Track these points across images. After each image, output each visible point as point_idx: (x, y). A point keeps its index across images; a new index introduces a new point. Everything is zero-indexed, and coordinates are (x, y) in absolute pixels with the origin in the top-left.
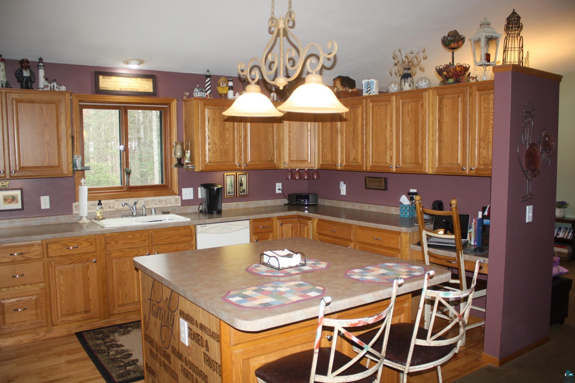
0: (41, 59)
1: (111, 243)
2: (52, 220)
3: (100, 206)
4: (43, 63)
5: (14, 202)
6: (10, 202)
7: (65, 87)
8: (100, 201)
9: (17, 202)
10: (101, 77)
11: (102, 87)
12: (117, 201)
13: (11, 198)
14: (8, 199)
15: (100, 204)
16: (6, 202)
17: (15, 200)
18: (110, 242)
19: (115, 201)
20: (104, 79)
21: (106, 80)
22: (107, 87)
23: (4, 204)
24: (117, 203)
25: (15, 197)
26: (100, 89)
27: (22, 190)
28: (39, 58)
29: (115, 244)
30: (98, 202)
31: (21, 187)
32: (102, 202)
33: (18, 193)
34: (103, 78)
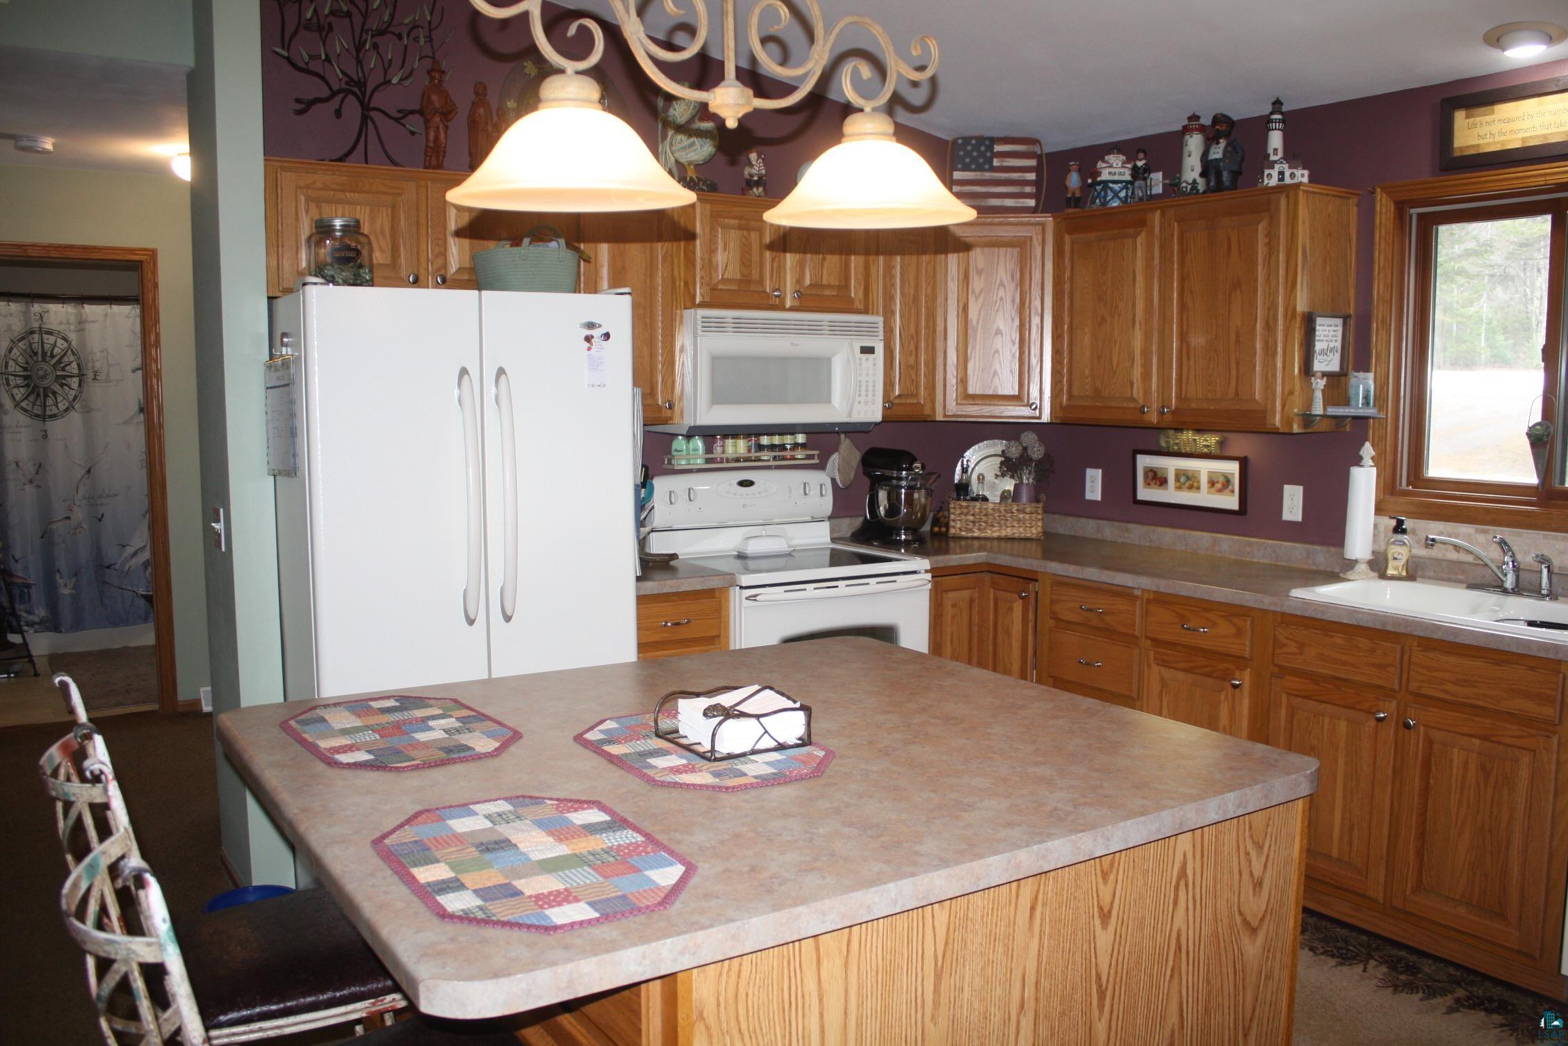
0: (1277, 103)
1: (1284, 645)
2: (1295, 552)
3: (1399, 537)
4: (1282, 113)
5: (1227, 491)
6: (1220, 491)
7: (1306, 172)
8: (1400, 523)
9: (1233, 491)
10: (1460, 117)
11: (1461, 149)
12: (1484, 532)
13: (1221, 479)
14: (1217, 482)
15: (1399, 529)
16: (1214, 489)
17: (1230, 487)
18: (1285, 641)
19: (1477, 531)
20: (1471, 120)
21: (1478, 119)
22: (1478, 146)
23: (1209, 493)
24: (1481, 538)
25: (1230, 477)
26: (1457, 154)
27: (1244, 463)
28: (1274, 100)
29: (1296, 650)
30: (1394, 523)
31: (1242, 455)
32: (1408, 524)
33: (1233, 468)
34: (1467, 117)
